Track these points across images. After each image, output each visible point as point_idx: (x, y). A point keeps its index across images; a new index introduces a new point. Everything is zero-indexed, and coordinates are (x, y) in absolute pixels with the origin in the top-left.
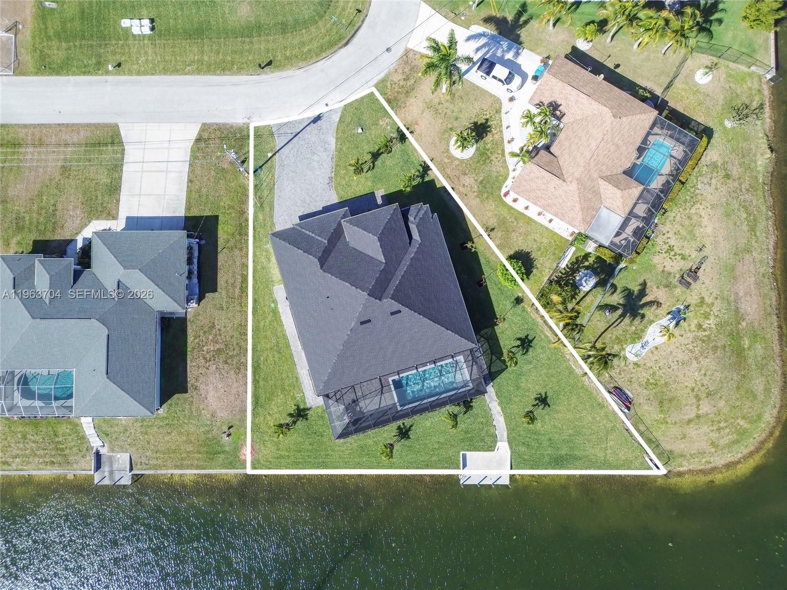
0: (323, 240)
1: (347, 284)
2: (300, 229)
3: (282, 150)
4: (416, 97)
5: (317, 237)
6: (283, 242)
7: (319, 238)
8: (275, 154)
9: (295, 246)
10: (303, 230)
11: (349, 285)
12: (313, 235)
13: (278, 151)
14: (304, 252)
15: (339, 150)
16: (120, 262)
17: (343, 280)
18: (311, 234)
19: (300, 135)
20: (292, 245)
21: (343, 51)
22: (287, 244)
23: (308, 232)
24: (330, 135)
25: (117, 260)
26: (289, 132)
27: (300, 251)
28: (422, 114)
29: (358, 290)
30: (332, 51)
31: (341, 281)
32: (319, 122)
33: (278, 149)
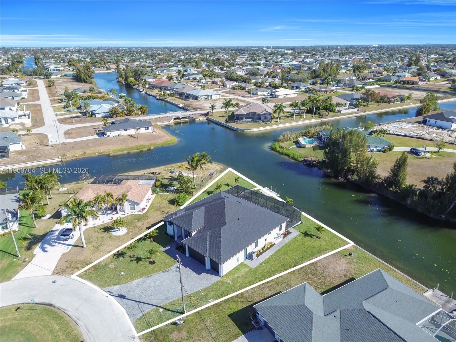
0: (208, 235)
1: (226, 210)
2: (208, 252)
3: (154, 304)
4: (90, 259)
5: (208, 239)
6: (222, 252)
7: (208, 237)
8: (160, 307)
9: (220, 244)
10: (208, 249)
11: (226, 209)
12: (208, 242)
13: (157, 306)
14: (221, 237)
15: (141, 276)
16: (312, 323)
17: (225, 212)
18: (208, 244)
19: (138, 300)
20: (220, 247)
21: (57, 305)
22: (221, 249)
23: (208, 246)
24: (131, 285)
25: (312, 326)
26: (138, 306)
27: (221, 240)
28: (103, 251)
29: (225, 204)
30: (58, 310)
31: (226, 213)
32: (123, 294)
33: (154, 307)
